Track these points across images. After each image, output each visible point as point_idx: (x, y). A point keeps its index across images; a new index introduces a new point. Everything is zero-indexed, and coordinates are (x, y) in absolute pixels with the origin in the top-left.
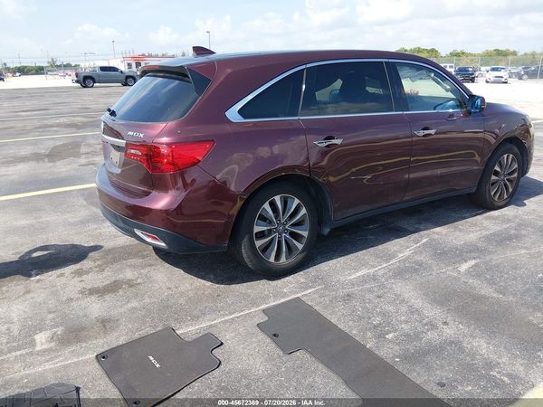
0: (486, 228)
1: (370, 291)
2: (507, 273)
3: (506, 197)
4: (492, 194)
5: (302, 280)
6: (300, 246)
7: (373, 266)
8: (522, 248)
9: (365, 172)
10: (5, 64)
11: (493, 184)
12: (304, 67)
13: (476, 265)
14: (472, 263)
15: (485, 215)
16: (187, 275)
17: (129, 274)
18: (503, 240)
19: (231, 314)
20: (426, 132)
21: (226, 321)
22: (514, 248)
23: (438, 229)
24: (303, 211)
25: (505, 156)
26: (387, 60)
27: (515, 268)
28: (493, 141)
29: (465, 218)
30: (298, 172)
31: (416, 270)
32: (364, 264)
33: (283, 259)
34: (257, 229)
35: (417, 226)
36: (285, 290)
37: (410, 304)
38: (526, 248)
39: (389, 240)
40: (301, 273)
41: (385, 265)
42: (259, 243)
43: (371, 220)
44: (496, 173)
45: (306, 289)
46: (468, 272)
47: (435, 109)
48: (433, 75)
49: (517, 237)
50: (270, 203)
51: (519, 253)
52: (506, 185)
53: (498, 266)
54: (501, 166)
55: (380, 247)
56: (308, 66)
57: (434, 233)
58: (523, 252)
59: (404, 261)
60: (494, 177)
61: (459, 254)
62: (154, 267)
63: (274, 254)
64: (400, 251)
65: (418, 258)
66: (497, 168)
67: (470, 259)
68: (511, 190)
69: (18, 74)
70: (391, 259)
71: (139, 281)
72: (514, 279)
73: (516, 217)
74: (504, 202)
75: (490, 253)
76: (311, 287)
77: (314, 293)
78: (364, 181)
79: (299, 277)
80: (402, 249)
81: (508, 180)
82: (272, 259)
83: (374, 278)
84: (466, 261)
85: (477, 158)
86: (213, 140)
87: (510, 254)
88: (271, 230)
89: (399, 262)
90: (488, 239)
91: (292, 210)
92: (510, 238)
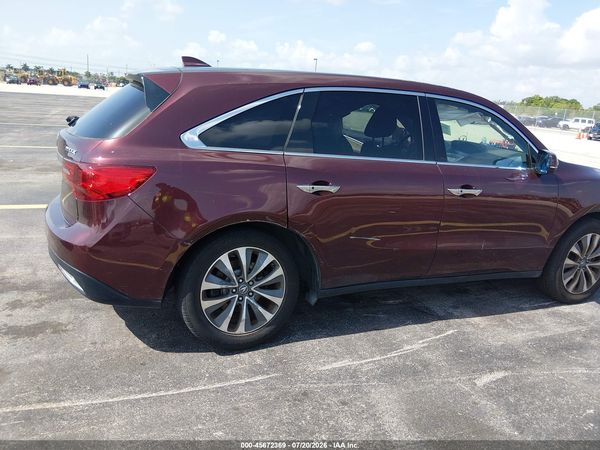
0: (542, 329)
1: (337, 392)
2: (542, 399)
3: (585, 289)
4: (565, 283)
5: (259, 361)
6: (269, 316)
7: (361, 357)
8: (581, 365)
9: (371, 232)
10: (112, 73)
11: (567, 270)
12: (301, 91)
13: (504, 380)
14: (500, 375)
15: (550, 310)
16: (126, 330)
17: (64, 317)
18: (557, 349)
19: (141, 392)
20: (466, 191)
21: (128, 401)
22: (569, 363)
23: (477, 320)
24: (279, 272)
25: (589, 236)
26: (423, 95)
27: (557, 394)
28: (570, 214)
29: (522, 310)
30: (270, 221)
31: (415, 373)
32: (351, 352)
33: (241, 329)
34: (206, 286)
35: (451, 310)
36: (229, 372)
37: (379, 422)
38: (588, 366)
39: (404, 323)
40: (265, 351)
41: (378, 358)
42: (206, 304)
43: (395, 293)
44: (573, 257)
45: (256, 374)
46: (487, 387)
47: (494, 163)
48: (490, 120)
49: (581, 347)
50: (229, 255)
51: (574, 373)
52: (586, 274)
53: (534, 386)
54: (581, 248)
55: (386, 332)
56: (307, 90)
57: (468, 323)
58: (581, 370)
59: (407, 356)
60: (568, 262)
61: (487, 359)
62: (97, 313)
63: (227, 321)
64: (407, 342)
65: (428, 355)
66: (575, 250)
67: (499, 369)
68: (594, 281)
69: (121, 84)
70: (391, 351)
71: (70, 327)
72: (547, 410)
73: (592, 318)
74: (582, 297)
75: (533, 365)
76: (263, 373)
77: (263, 382)
78: (369, 243)
79: (257, 357)
80: (413, 340)
81: (592, 268)
82: (224, 327)
83: (353, 374)
84: (491, 371)
85: (544, 233)
86: (153, 167)
87: (559, 371)
88: (228, 289)
89: (399, 356)
90: (539, 344)
91: (262, 268)
92: (569, 348)
